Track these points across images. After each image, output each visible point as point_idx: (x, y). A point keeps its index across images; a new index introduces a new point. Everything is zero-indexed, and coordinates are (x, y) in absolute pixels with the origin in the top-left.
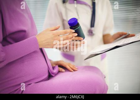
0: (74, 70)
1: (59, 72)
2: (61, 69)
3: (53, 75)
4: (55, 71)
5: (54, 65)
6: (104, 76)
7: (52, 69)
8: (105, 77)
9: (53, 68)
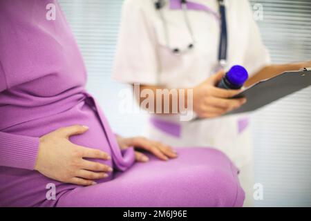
0: (170, 158)
1: (136, 161)
2: (140, 155)
3: (123, 169)
4: (127, 159)
5: (125, 147)
6: (237, 169)
7: (120, 154)
8: (238, 172)
9: (123, 153)
